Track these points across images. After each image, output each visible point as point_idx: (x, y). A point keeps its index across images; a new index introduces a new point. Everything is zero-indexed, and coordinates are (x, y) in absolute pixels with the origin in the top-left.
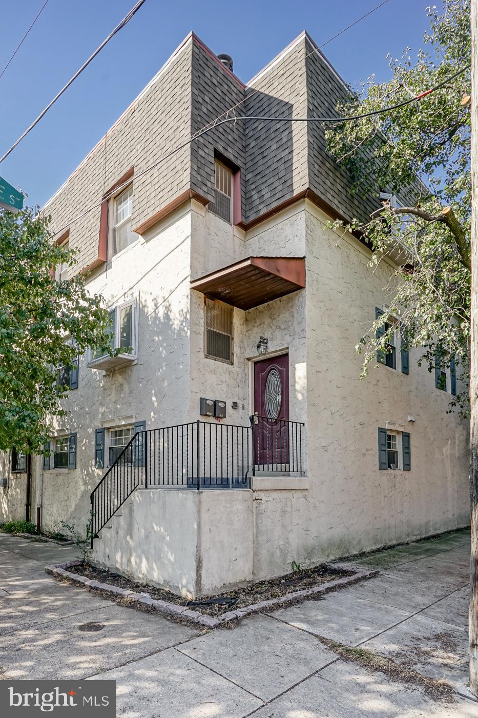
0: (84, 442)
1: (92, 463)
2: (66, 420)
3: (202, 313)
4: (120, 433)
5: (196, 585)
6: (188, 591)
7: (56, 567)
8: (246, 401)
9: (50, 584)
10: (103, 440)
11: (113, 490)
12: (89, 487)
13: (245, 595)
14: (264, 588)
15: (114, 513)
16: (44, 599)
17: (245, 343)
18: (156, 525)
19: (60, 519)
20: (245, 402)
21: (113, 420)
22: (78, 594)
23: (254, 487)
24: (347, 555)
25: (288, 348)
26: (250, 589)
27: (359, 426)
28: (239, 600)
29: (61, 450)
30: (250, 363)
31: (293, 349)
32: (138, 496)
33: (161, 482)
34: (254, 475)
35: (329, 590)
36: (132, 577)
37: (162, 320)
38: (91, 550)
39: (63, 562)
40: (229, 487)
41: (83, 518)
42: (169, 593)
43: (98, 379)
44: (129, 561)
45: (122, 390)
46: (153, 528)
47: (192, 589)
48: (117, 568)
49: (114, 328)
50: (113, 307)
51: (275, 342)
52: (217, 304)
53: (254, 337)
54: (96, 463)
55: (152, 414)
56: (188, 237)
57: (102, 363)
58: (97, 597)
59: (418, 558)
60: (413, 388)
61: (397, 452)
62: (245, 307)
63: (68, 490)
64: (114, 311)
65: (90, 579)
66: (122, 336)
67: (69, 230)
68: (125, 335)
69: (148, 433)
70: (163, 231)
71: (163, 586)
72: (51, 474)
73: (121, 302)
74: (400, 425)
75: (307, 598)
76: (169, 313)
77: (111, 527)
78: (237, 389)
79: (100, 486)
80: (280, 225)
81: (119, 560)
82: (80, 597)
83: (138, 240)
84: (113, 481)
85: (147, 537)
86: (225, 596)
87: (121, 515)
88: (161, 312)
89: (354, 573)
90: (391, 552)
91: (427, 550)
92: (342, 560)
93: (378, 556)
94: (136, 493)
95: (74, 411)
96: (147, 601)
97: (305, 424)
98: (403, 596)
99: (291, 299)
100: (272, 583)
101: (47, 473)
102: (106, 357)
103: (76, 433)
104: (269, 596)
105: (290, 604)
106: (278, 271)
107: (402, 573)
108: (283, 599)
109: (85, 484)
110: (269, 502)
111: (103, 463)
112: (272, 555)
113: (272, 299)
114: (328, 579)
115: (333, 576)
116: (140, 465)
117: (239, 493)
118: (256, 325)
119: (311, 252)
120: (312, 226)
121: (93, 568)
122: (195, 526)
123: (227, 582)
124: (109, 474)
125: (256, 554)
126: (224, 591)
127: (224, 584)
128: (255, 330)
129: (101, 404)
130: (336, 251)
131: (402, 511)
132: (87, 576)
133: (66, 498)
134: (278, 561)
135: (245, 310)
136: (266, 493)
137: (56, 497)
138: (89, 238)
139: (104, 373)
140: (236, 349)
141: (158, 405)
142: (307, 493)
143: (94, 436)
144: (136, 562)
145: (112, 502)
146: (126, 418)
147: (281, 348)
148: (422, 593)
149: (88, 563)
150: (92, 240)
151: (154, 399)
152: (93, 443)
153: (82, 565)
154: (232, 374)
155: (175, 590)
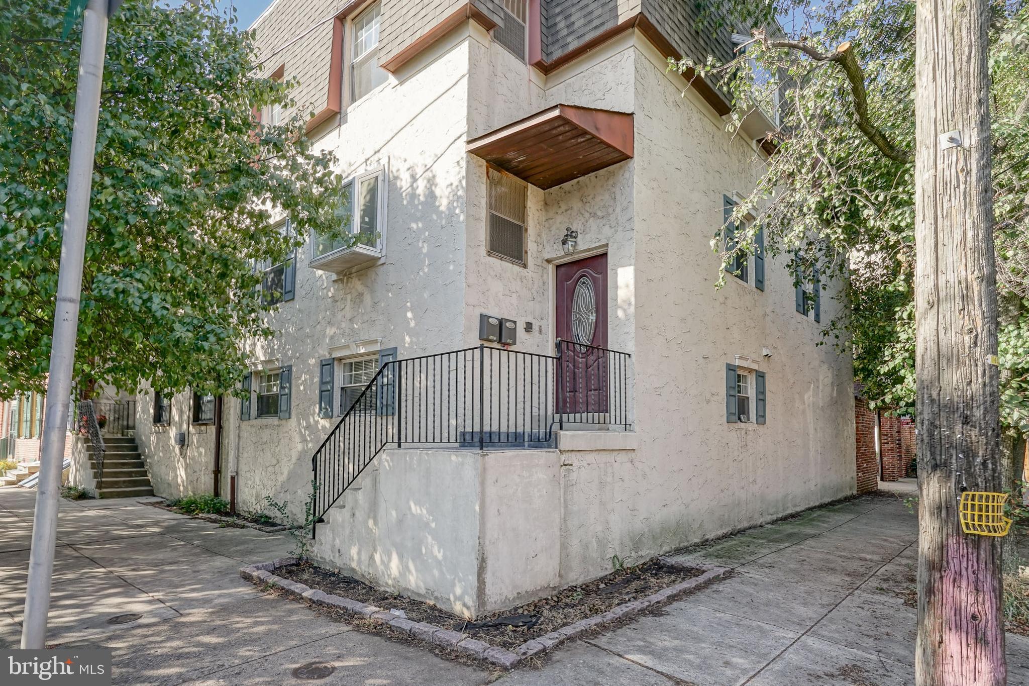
0: (303, 379)
1: (314, 410)
2: (276, 347)
3: (483, 189)
4: (358, 366)
5: (478, 597)
6: (465, 605)
7: (258, 568)
8: (545, 321)
9: (247, 597)
10: (332, 375)
11: (347, 451)
12: (310, 445)
13: (550, 610)
14: (578, 596)
15: (349, 484)
16: (238, 622)
17: (544, 236)
18: (415, 504)
19: (265, 494)
20: (543, 323)
21: (347, 347)
22: (291, 612)
23: (562, 446)
24: (686, 544)
25: (607, 245)
26: (556, 599)
27: (701, 361)
28: (542, 618)
29: (268, 391)
30: (550, 266)
31: (615, 246)
32: (387, 461)
33: (423, 439)
34: (561, 428)
35: (672, 598)
36: (377, 583)
37: (422, 198)
38: (313, 541)
39: (268, 559)
40: (524, 446)
41: (299, 491)
42: (433, 608)
43: (325, 285)
44: (371, 558)
45: (362, 301)
46: (410, 508)
47: (470, 603)
48: (353, 570)
49: (350, 209)
50: (350, 178)
51: (588, 236)
52: (504, 177)
53: (558, 229)
54: (320, 409)
55: (407, 339)
56: (464, 76)
57: (332, 261)
58: (322, 618)
59: (781, 547)
60: (769, 310)
61: (748, 398)
62: (544, 185)
63: (277, 450)
64: (350, 184)
65: (311, 588)
66: (363, 222)
67: (283, 65)
68: (367, 219)
69: (404, 363)
70: (425, 67)
71: (424, 596)
72: (252, 426)
73: (361, 171)
74: (754, 361)
75: (643, 612)
76: (433, 188)
77: (344, 507)
78: (531, 303)
79: (328, 444)
80: (597, 68)
81: (356, 557)
82: (294, 618)
83: (388, 82)
84: (347, 436)
85: (400, 521)
86: (520, 611)
87: (360, 489)
88: (421, 185)
89: (700, 572)
90: (743, 539)
91: (790, 536)
92: (679, 551)
93: (728, 544)
94: (384, 456)
95: (287, 333)
96: (402, 623)
97: (632, 356)
98: (777, 606)
99: (613, 174)
100: (587, 590)
101: (245, 425)
102: (338, 252)
103: (291, 366)
104: (588, 612)
105: (620, 622)
106: (597, 129)
107: (766, 570)
108: (610, 616)
109: (304, 440)
110: (583, 469)
111: (332, 411)
112: (586, 547)
113: (584, 174)
114: (666, 580)
115: (673, 577)
116: (390, 412)
117: (541, 455)
118: (560, 211)
119: (642, 107)
120: (643, 71)
121: (315, 568)
122: (477, 508)
123: (522, 591)
124: (342, 426)
125: (564, 546)
126: (518, 603)
127: (518, 593)
128: (559, 218)
129: (329, 323)
130: (674, 109)
131: (755, 481)
132: (305, 582)
133: (275, 462)
134: (595, 555)
135: (544, 189)
136: (579, 455)
137: (260, 460)
138: (313, 78)
139: (334, 277)
140: (531, 246)
141: (416, 324)
142: (633, 455)
143: (317, 371)
144: (382, 561)
145: (346, 468)
146: (365, 343)
147: (597, 244)
148: (802, 601)
149: (307, 561)
150: (318, 81)
151: (409, 315)
152: (317, 380)
153: (298, 565)
154: (524, 280)
155: (444, 603)
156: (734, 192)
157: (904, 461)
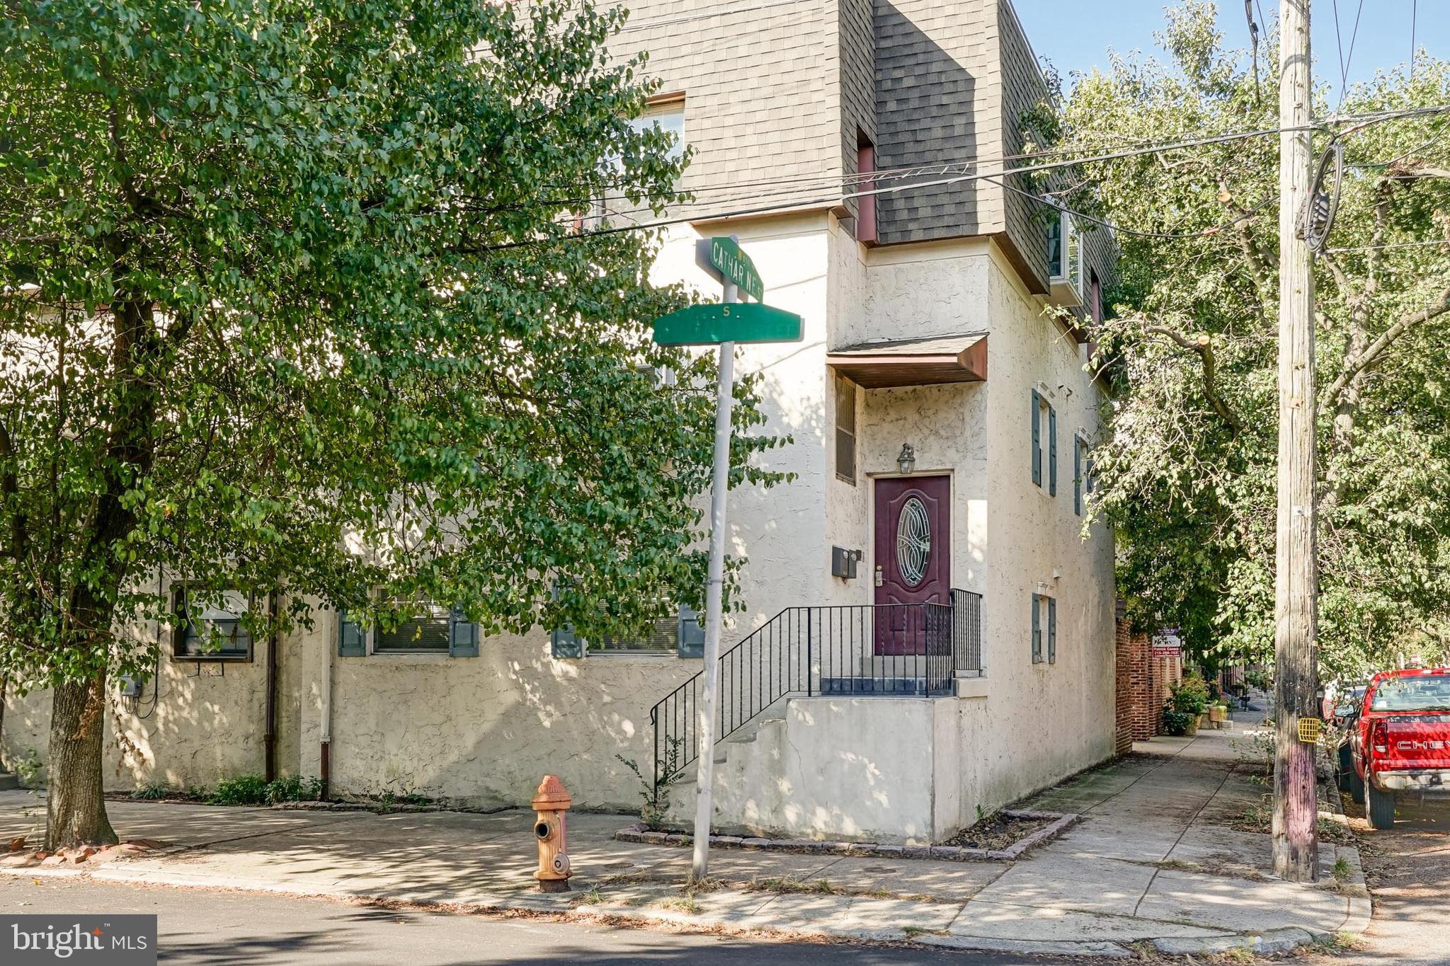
1: (542, 650)
3: (834, 404)
5: (932, 828)
6: (916, 837)
15: (724, 737)
17: (866, 445)
25: (950, 468)
27: (1019, 593)
30: (872, 481)
31: (960, 472)
44: (776, 811)
47: (925, 835)
48: (743, 826)
51: (928, 455)
52: (844, 383)
53: (885, 439)
54: (555, 647)
59: (1095, 803)
72: (373, 666)
74: (1048, 587)
78: (859, 526)
79: (681, 691)
85: (822, 770)
87: (753, 740)
90: (1050, 798)
94: (791, 705)
97: (984, 596)
99: (960, 392)
111: (581, 649)
112: (967, 793)
118: (889, 419)
127: (945, 829)
128: (894, 428)
133: (439, 719)
134: (970, 803)
135: (866, 388)
140: (858, 459)
141: (747, 552)
142: (986, 702)
147: (937, 466)
154: (855, 500)
155: (889, 839)
156: (1040, 382)
157: (1154, 712)
